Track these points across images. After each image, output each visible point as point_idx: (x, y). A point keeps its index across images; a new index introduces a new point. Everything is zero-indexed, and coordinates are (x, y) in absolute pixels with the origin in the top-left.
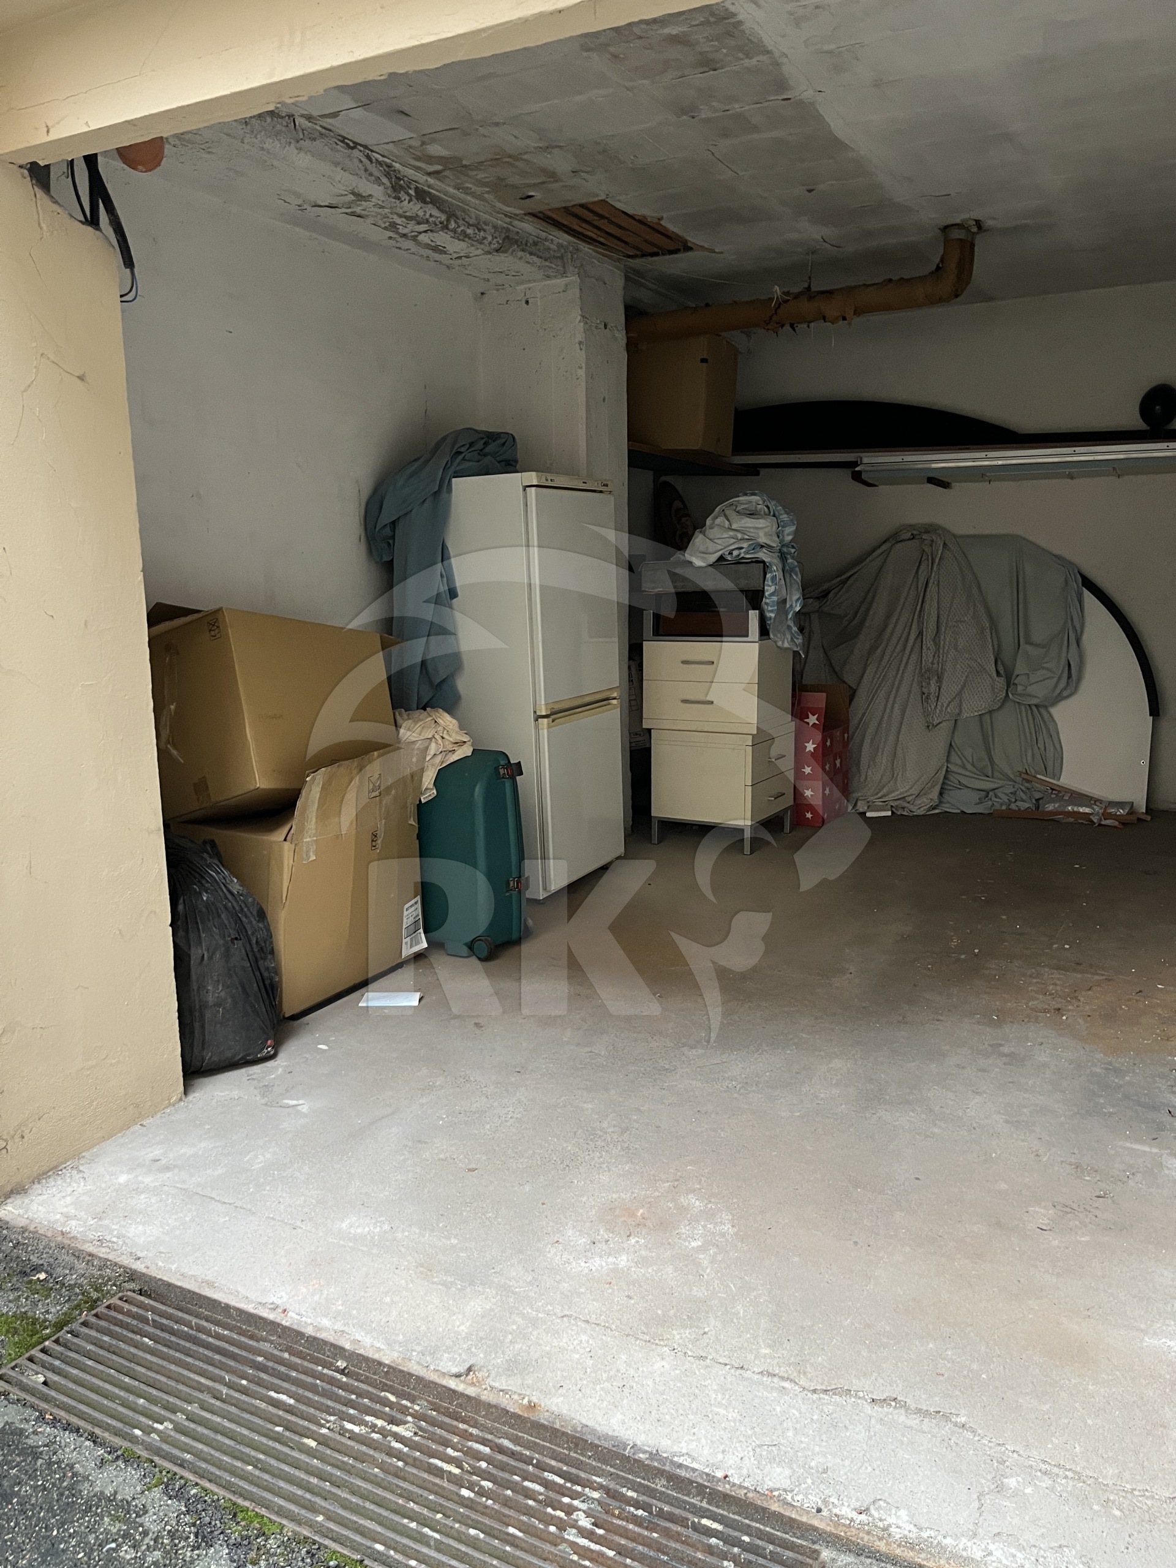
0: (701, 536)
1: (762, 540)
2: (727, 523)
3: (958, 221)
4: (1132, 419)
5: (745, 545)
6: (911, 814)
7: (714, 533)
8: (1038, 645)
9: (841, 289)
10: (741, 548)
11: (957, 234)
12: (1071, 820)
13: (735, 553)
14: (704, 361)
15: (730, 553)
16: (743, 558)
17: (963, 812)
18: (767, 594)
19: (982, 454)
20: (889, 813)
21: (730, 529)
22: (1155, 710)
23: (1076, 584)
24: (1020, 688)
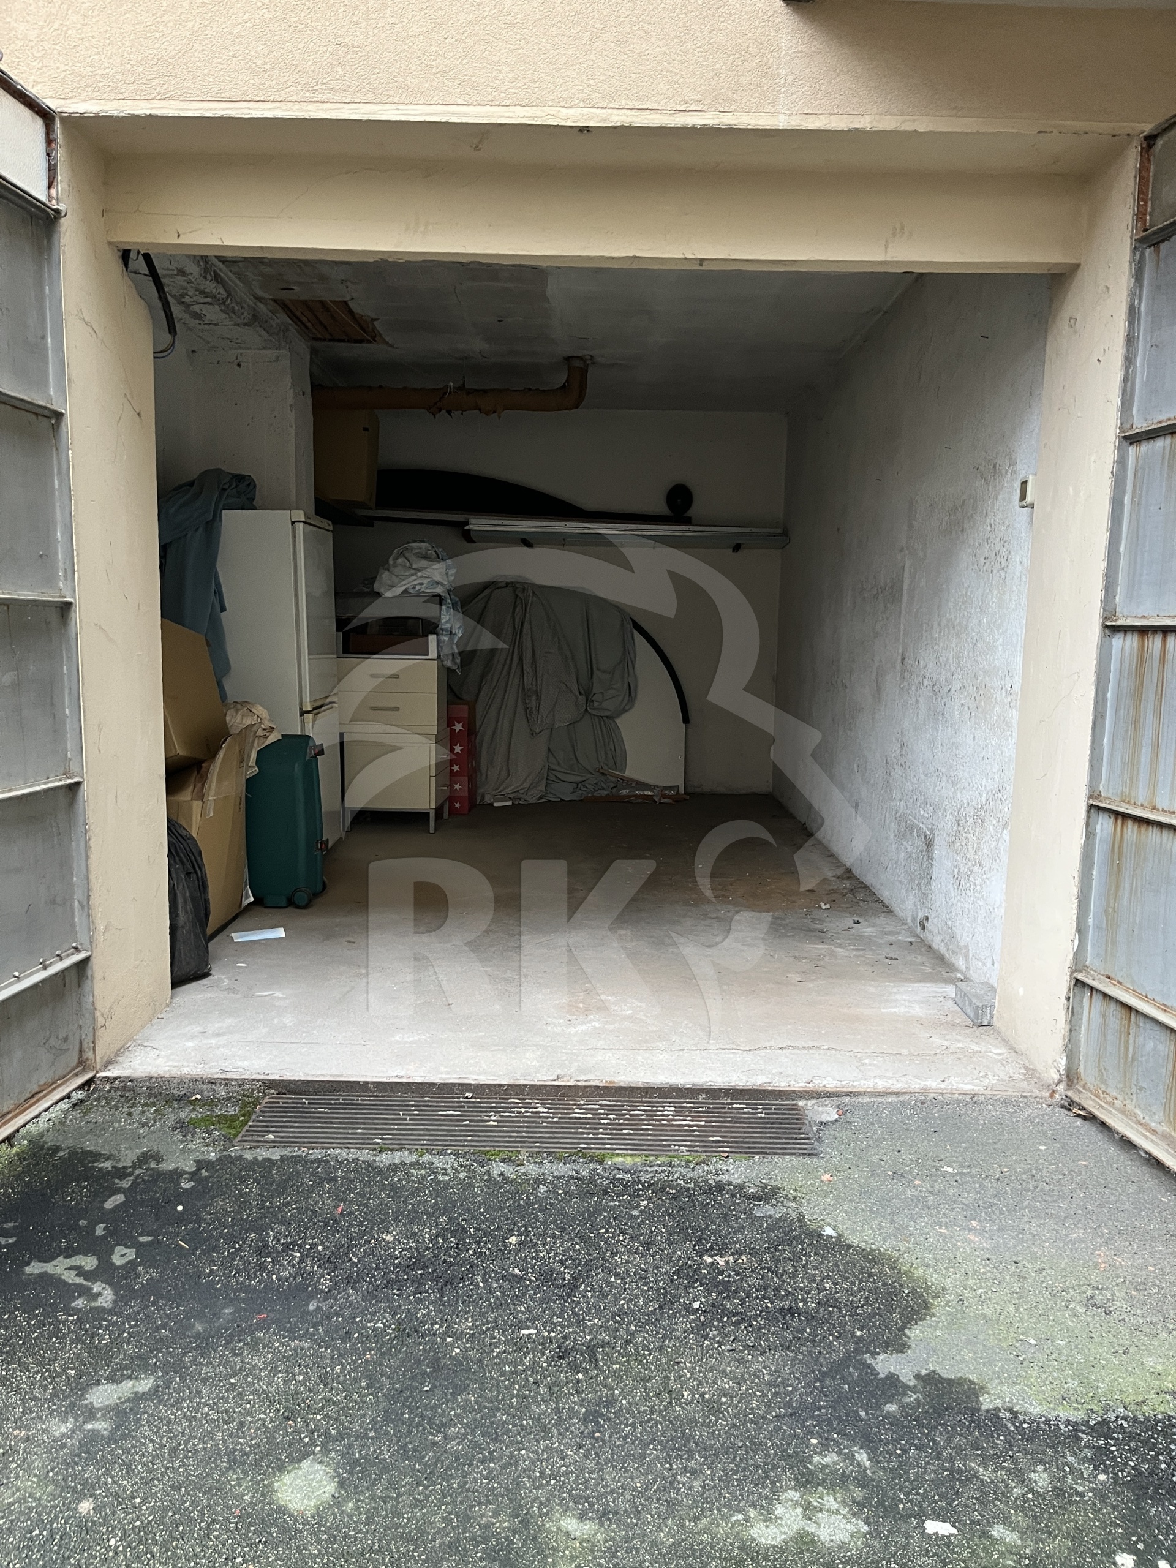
0: (386, 573)
1: (437, 578)
2: (408, 564)
3: (580, 355)
4: (660, 507)
5: (425, 581)
6: (526, 803)
7: (398, 570)
8: (605, 672)
9: (493, 390)
10: (422, 584)
11: (578, 364)
12: (640, 801)
13: (418, 588)
14: (366, 429)
15: (414, 588)
16: (423, 592)
17: (562, 800)
18: (443, 621)
19: (563, 524)
20: (510, 803)
21: (411, 568)
22: (686, 720)
23: (629, 626)
24: (596, 704)
